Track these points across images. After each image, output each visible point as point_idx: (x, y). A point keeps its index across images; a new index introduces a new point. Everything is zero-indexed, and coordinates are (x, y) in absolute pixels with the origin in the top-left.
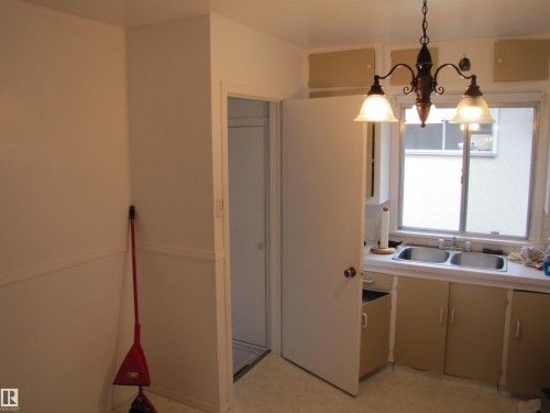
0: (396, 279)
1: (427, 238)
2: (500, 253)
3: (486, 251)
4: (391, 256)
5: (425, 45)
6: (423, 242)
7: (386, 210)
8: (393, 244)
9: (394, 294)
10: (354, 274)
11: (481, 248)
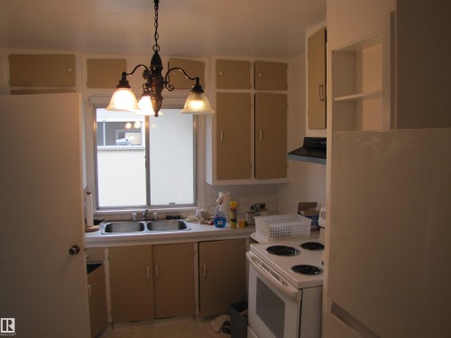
0: (107, 251)
1: (122, 214)
2: (179, 217)
3: (169, 218)
4: (99, 232)
5: (156, 52)
6: (119, 218)
7: (88, 193)
8: (96, 223)
9: (106, 264)
10: (78, 250)
11: (164, 216)
